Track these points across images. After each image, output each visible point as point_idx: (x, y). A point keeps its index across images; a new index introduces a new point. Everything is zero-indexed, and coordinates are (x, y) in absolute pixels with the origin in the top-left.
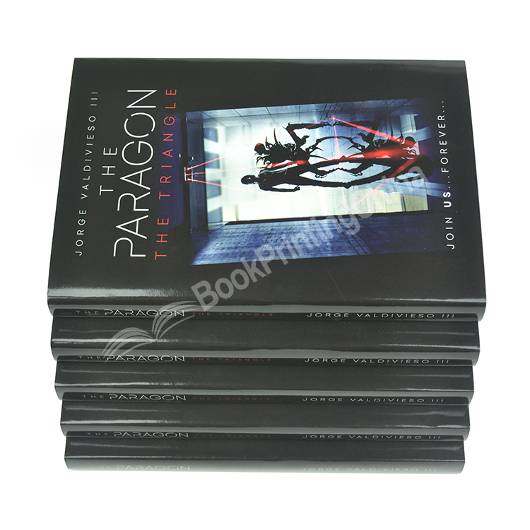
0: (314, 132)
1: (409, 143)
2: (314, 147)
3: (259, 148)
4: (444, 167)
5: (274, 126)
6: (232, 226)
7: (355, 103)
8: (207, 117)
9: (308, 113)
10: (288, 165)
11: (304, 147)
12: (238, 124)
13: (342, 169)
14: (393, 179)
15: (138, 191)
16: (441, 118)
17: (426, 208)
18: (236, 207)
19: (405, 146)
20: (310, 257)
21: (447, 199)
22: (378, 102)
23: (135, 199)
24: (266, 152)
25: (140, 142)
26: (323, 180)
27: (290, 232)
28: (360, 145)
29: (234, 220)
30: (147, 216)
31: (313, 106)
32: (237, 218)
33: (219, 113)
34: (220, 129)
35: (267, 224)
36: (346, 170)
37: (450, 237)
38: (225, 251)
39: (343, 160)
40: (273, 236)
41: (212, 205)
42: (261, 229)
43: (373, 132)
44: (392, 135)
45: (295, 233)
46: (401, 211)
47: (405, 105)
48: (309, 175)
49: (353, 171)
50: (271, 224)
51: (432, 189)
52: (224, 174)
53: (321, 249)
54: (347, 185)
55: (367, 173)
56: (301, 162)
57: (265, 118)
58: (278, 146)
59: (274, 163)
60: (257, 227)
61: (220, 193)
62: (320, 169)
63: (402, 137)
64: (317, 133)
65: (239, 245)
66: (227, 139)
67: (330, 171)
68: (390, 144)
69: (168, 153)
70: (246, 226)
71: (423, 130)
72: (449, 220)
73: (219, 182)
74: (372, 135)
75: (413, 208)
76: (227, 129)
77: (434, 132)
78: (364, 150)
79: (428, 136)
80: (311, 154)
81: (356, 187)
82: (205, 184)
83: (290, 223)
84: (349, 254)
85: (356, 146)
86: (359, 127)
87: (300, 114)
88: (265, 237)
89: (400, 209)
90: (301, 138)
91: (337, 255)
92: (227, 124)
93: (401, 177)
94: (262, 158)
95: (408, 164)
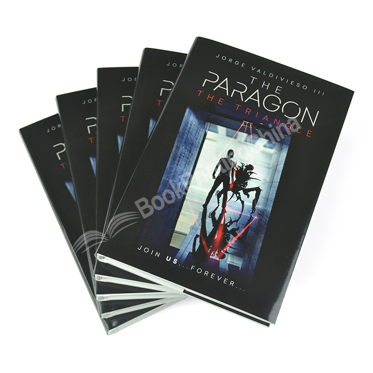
0: (250, 202)
1: (220, 254)
2: (239, 198)
3: (250, 167)
4: (195, 269)
5: (263, 181)
6: (203, 134)
7: (263, 236)
8: (283, 147)
9: (266, 204)
10: (232, 179)
11: (241, 192)
12: (273, 161)
13: (217, 208)
14: (199, 234)
15: (246, 96)
16: (232, 283)
17: (171, 245)
18: (215, 141)
19: (219, 252)
20: (167, 167)
21: (172, 260)
22: (259, 250)
23: (241, 93)
24: (246, 170)
25: (279, 107)
26: (214, 194)
27: (187, 163)
28: (230, 225)
29: (207, 137)
30: (228, 95)
31: (270, 209)
32: (208, 139)
33: (284, 155)
34: (272, 151)
35: (197, 153)
36: (216, 209)
37: (146, 250)
38: (189, 125)
39: (224, 211)
40: (188, 153)
41: (222, 130)
42: (195, 148)
43: (237, 237)
44: (230, 247)
45: (185, 165)
46: (175, 229)
47: (250, 265)
48: (221, 187)
49: (213, 214)
50: (196, 155)
51: (183, 254)
52: (240, 142)
53: (169, 175)
54: (205, 206)
55: (209, 221)
56: (231, 187)
57: (271, 178)
58: (248, 178)
59: (236, 172)
60: (197, 147)
61: (227, 135)
62: (222, 196)
63: (226, 252)
64: (248, 203)
65: (190, 134)
66: (263, 152)
67: (218, 200)
68: (224, 243)
69: (266, 118)
70: (201, 142)
71: (227, 268)
72: (158, 254)
73: (235, 138)
74: (235, 235)
75: (174, 237)
76: (271, 155)
77: (223, 274)
78: (226, 226)
79: (221, 269)
80: (235, 194)
81: (202, 211)
82: (237, 130)
83: (193, 165)
84: (159, 189)
85: (231, 222)
86: (244, 230)
87: (267, 199)
88: (189, 149)
89: (176, 229)
90: (249, 193)
91: (162, 182)
92: (275, 157)
93: (198, 239)
94: (243, 166)
95: (206, 248)
